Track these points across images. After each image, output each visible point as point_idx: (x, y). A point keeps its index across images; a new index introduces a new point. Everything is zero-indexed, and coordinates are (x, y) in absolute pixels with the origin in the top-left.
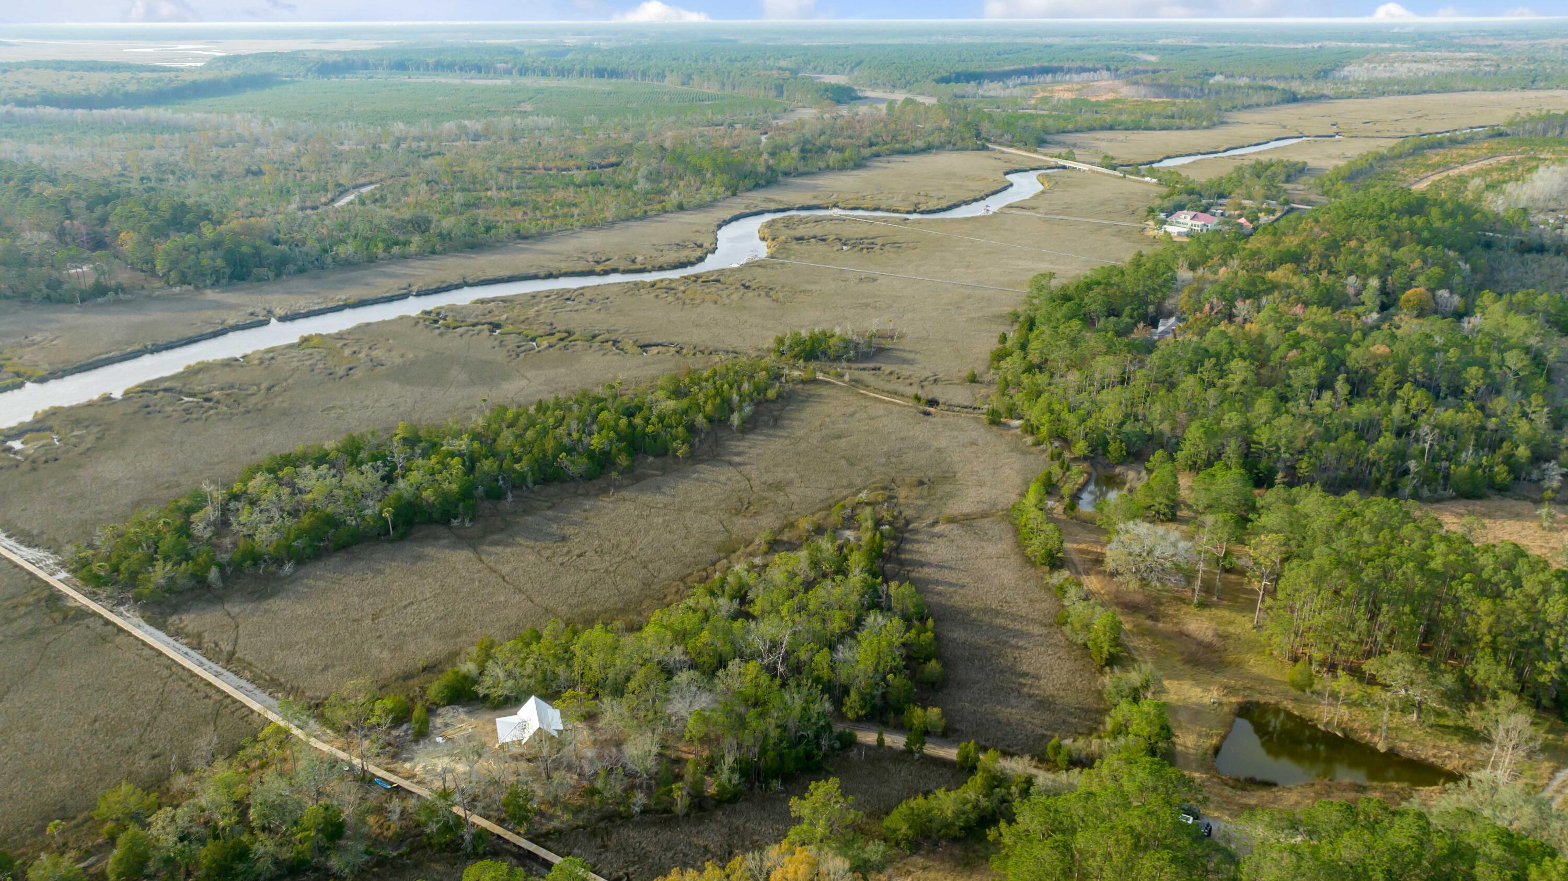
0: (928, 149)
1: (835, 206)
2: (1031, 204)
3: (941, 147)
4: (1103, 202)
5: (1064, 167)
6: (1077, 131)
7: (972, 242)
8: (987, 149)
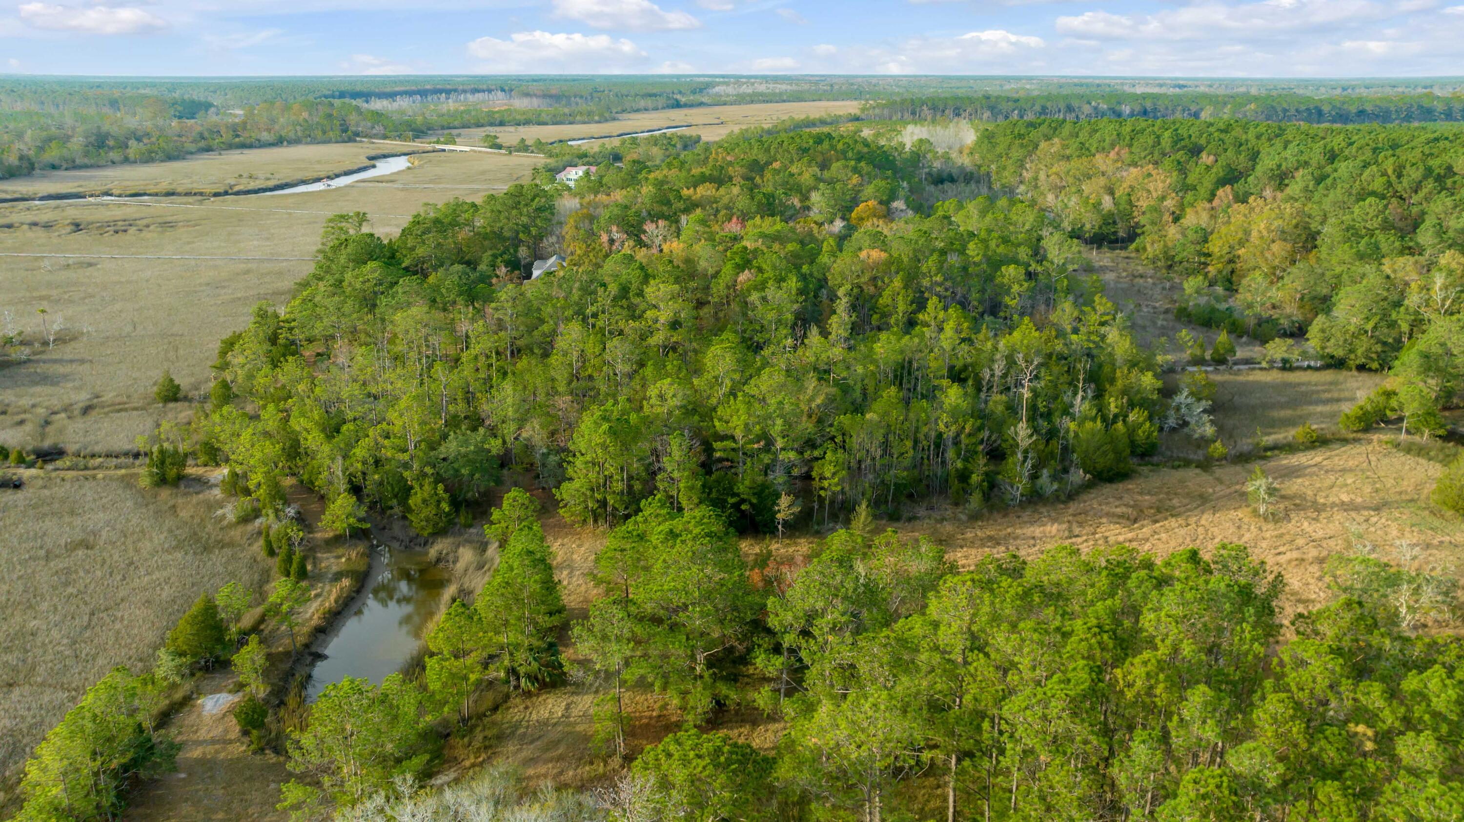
0: (279, 142)
1: (107, 194)
2: (392, 178)
3: (296, 141)
4: (483, 173)
5: (444, 150)
6: (463, 127)
7: (290, 214)
8: (355, 141)
